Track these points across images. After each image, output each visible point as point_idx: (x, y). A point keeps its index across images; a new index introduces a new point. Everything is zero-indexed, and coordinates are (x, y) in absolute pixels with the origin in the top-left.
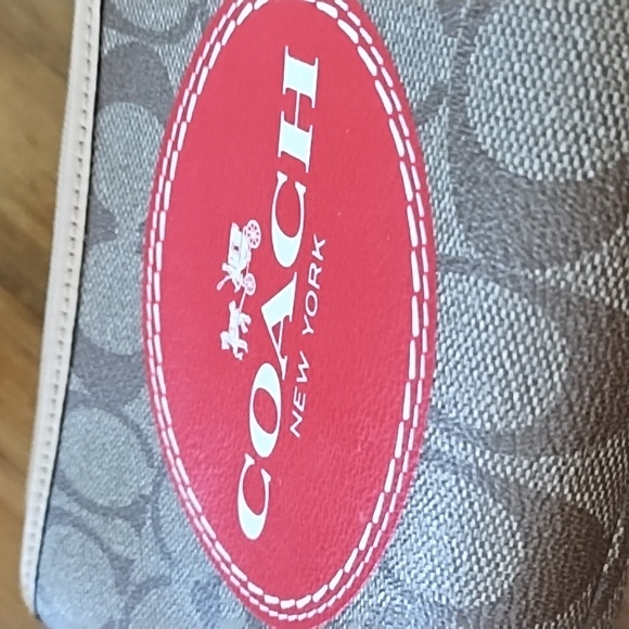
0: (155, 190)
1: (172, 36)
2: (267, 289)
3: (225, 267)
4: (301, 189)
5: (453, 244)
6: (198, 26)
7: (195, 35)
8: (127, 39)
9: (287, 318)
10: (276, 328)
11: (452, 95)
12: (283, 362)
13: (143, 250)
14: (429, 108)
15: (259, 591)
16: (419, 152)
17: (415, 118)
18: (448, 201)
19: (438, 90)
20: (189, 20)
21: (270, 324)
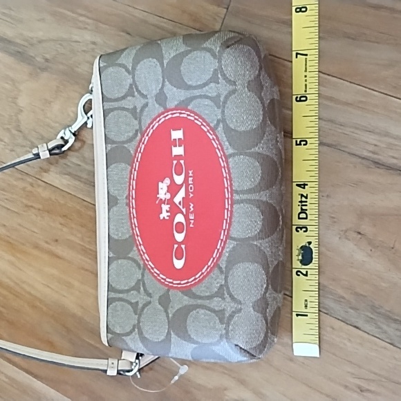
0: (130, 184)
1: (130, 140)
2: (174, 195)
3: (158, 196)
4: (182, 162)
5: (231, 151)
6: (139, 135)
7: (138, 138)
8: (114, 146)
9: (183, 198)
10: (180, 203)
11: (223, 120)
12: (184, 210)
13: (128, 205)
14: (217, 125)
15: (164, 277)
16: (216, 136)
17: (213, 130)
18: (227, 143)
19: (218, 121)
20: (136, 135)
21: (177, 203)
